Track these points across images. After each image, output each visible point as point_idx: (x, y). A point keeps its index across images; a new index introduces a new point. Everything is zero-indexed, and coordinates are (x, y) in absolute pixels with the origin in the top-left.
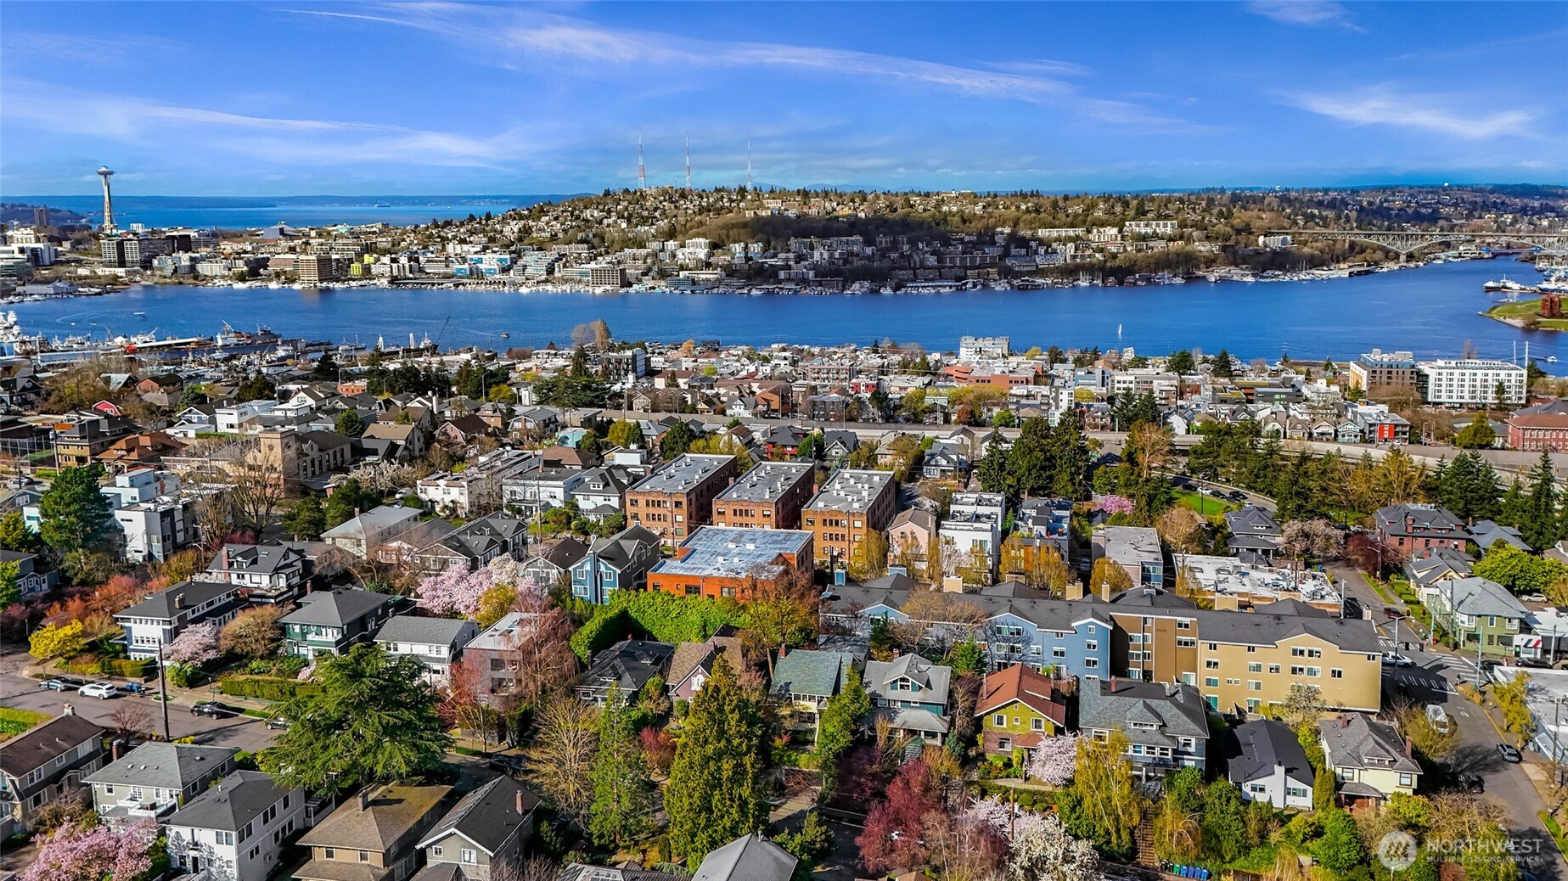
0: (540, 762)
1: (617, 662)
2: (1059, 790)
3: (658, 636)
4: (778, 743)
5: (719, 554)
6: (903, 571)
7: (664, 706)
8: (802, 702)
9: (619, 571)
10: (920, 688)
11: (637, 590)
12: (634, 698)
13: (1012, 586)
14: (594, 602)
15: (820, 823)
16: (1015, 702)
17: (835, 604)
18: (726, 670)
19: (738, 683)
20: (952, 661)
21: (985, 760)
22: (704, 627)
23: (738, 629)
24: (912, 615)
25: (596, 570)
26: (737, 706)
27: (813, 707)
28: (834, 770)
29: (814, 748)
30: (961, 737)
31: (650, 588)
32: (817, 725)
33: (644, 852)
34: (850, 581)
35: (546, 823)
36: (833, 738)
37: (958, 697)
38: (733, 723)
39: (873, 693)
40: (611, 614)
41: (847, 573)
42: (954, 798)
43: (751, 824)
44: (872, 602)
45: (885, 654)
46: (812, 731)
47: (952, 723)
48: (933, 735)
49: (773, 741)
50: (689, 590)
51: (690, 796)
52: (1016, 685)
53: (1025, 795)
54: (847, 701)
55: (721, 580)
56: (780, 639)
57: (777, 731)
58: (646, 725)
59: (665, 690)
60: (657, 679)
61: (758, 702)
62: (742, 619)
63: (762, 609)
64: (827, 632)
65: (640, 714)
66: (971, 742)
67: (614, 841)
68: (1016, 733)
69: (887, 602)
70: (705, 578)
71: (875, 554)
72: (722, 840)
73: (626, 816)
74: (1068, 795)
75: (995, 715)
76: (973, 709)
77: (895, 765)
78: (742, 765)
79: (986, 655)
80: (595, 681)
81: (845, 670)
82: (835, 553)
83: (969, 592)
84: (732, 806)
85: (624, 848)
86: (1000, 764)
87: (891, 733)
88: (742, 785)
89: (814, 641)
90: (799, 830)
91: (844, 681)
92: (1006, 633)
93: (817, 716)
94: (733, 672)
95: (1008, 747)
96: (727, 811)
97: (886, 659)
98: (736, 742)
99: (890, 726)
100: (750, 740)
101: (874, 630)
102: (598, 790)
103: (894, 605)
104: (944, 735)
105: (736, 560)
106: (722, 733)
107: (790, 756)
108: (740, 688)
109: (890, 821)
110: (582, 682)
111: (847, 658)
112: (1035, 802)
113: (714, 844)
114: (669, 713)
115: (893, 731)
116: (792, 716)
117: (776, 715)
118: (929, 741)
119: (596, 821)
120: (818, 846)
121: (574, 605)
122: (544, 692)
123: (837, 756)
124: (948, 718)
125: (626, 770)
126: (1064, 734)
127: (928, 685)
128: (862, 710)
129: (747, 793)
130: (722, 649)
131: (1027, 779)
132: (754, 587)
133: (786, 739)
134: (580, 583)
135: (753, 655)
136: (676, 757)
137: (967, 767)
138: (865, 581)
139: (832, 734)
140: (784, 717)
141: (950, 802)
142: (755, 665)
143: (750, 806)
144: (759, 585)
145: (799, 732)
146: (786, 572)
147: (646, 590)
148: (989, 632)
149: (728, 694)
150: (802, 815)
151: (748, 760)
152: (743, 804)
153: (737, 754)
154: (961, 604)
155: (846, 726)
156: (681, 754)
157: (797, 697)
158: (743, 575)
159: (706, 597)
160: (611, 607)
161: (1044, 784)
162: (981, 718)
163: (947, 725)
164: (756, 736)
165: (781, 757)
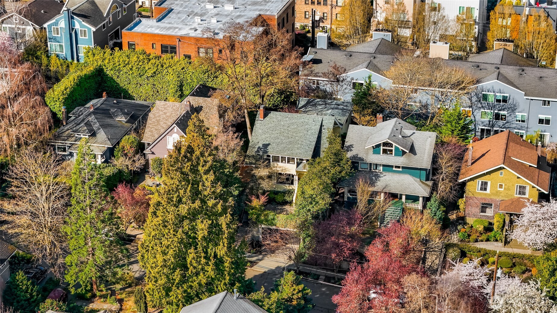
0: (13, 214)
1: (92, 118)
2: (539, 254)
3: (134, 94)
4: (256, 203)
5: (196, 14)
6: (388, 36)
7: (139, 164)
8: (280, 164)
9: (94, 29)
10: (404, 153)
11: (112, 49)
12: (109, 154)
13: (500, 53)
14: (70, 60)
15: (297, 282)
16: (501, 169)
17: (317, 68)
18: (202, 131)
19: (215, 143)
20: (436, 127)
21: (465, 223)
22: (181, 86)
23: (214, 89)
24: (395, 79)
25: (71, 28)
26: (211, 167)
27: (291, 169)
28: (311, 231)
29: (292, 209)
30: (443, 202)
31: (125, 47)
32: (295, 186)
33: (121, 301)
34: (332, 45)
35: (21, 273)
36: (312, 200)
37: (443, 162)
38: (208, 184)
39: (355, 157)
40: (86, 71)
41: (329, 38)
42: (433, 260)
43: (227, 281)
44: (356, 66)
45: (368, 118)
46: (291, 192)
47: (434, 188)
48: (415, 199)
49: (250, 201)
50: (165, 49)
51: (164, 253)
52: (502, 152)
53: (503, 258)
54: (327, 164)
55: (197, 39)
56: (258, 101)
57: (255, 192)
58: (121, 181)
59: (141, 148)
60: (132, 136)
61: (235, 163)
62: (219, 79)
63: (240, 70)
64: (307, 94)
65: (116, 171)
66: (453, 206)
67: (92, 290)
68: (498, 199)
69: (371, 66)
70: (181, 39)
71: (359, 18)
72: (197, 295)
73: (101, 269)
74: (548, 259)
75: (480, 181)
76: (457, 175)
77: (374, 227)
78: (218, 225)
79: (471, 122)
80: (69, 136)
81: (326, 134)
82: (317, 18)
83: (454, 58)
84: (207, 264)
85: (101, 297)
86: (481, 228)
87: (371, 195)
88: (217, 245)
89: (294, 104)
90: (276, 288)
91: (325, 145)
92: (491, 99)
93: (296, 178)
94: (209, 132)
95: (489, 212)
96: (203, 269)
97: (368, 123)
98: (211, 203)
99: (371, 189)
100: (225, 201)
101: (357, 94)
102: (73, 243)
103: (377, 70)
104: (427, 200)
105: (214, 21)
106: (196, 194)
107: (266, 215)
108: (217, 148)
109: (368, 282)
110: (57, 137)
111: (329, 122)
112: (514, 265)
113: (189, 299)
114: (145, 170)
115: (374, 194)
116: (270, 177)
117: (253, 176)
118: (411, 205)
119: (72, 272)
120: (295, 303)
121: (49, 61)
122: (19, 146)
123: (316, 217)
124: (430, 183)
125: (100, 225)
126: (548, 201)
127: (412, 150)
128: (343, 174)
129: (223, 252)
130: (197, 110)
131: (506, 243)
132: (232, 47)
133: (263, 199)
134: (55, 39)
135: (230, 116)
136: (149, 215)
137: (448, 230)
138: (347, 46)
139: (311, 197)
140: (261, 178)
141: (428, 263)
142: (233, 126)
143: (226, 264)
144: (237, 45)
145: (276, 193)
146: (266, 33)
147: (121, 48)
148: (474, 99)
149: (202, 154)
150: (278, 272)
151: (223, 221)
152: (219, 262)
153: (212, 214)
154: (448, 70)
155: (326, 188)
156: (155, 213)
157: (276, 159)
158: (221, 36)
159: (182, 57)
160: (86, 64)
161: (525, 248)
162: (464, 184)
163: (429, 190)
164: (233, 196)
165: (258, 216)
